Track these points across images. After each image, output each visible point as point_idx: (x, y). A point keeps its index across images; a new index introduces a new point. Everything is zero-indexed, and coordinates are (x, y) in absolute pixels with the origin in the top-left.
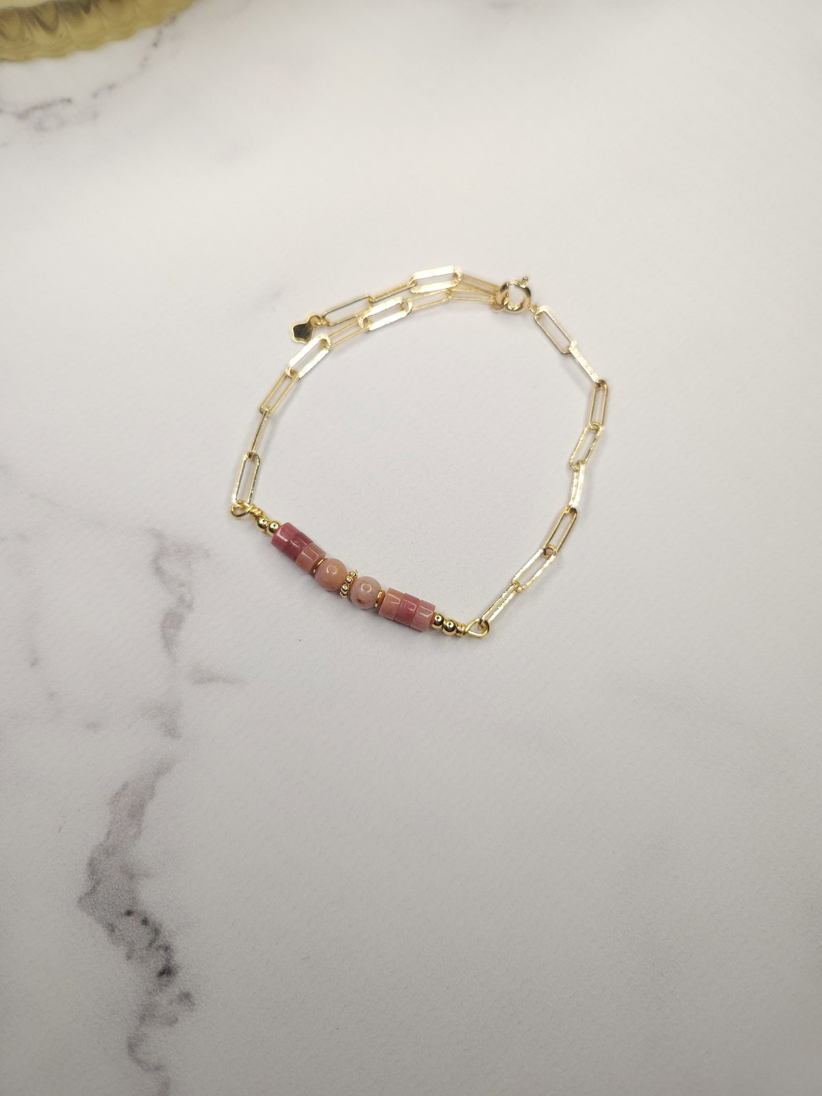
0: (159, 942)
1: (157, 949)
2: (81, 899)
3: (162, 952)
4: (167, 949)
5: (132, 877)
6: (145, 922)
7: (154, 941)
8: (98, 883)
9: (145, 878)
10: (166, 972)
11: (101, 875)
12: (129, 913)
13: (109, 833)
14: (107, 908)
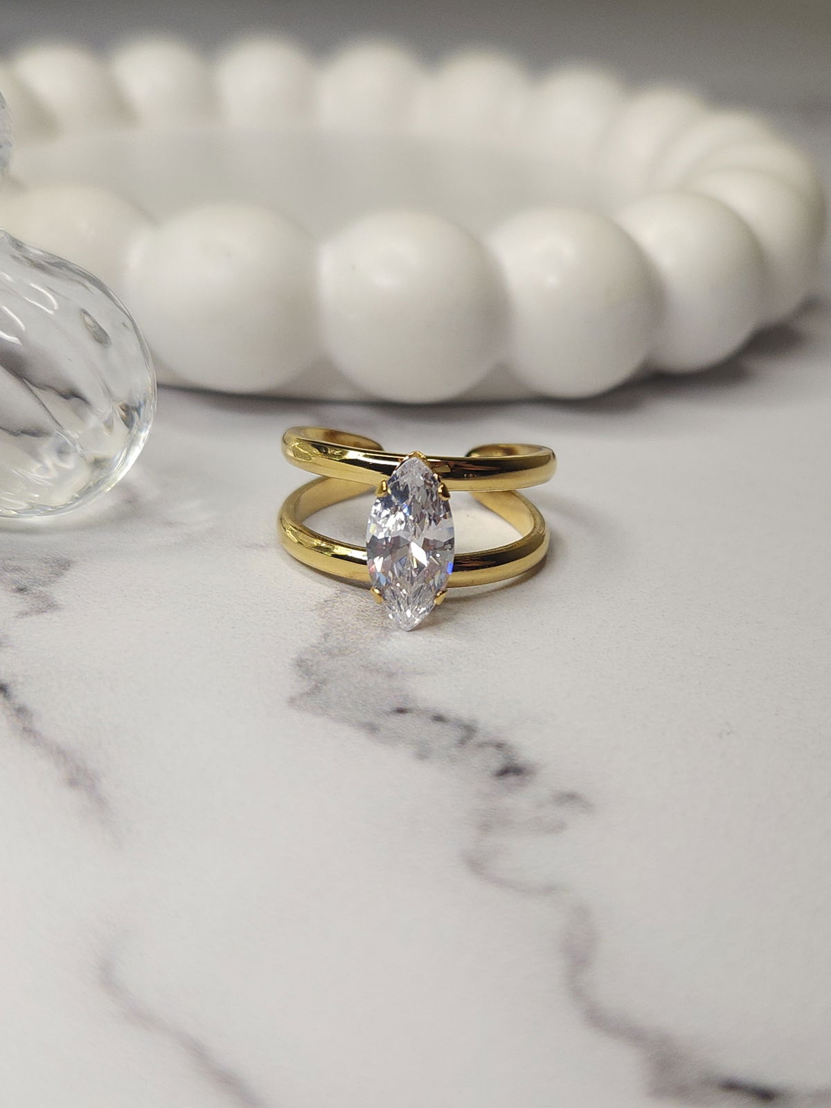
0: (479, 737)
1: (481, 745)
2: (292, 701)
3: (492, 750)
4: (500, 746)
5: (391, 675)
6: (439, 719)
7: (469, 737)
8: (324, 682)
9: (418, 676)
10: (512, 771)
11: (325, 675)
12: (401, 711)
13: (326, 636)
14: (350, 706)
